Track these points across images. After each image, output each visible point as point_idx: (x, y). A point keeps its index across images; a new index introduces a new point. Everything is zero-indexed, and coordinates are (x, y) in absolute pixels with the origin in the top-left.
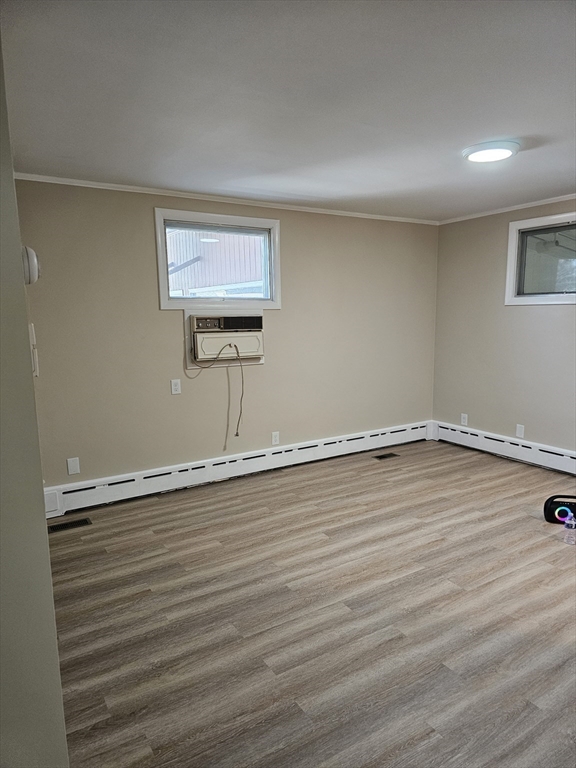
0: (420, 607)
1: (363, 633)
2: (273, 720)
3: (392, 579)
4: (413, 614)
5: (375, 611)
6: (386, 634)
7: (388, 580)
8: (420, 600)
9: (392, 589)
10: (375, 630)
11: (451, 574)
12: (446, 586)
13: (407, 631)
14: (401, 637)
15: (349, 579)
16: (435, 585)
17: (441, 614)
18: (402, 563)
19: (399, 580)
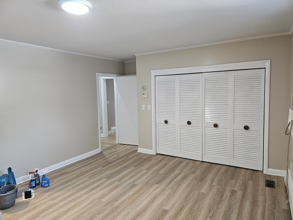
0: (114, 189)
1: (128, 180)
2: (138, 165)
3: (126, 196)
4: (116, 187)
5: (127, 185)
6: (122, 181)
7: (127, 195)
8: (114, 192)
9: (125, 193)
10: (126, 181)
11: (103, 204)
12: (105, 199)
13: (117, 183)
14: (118, 181)
15: (141, 192)
16: (110, 198)
17: (108, 189)
18: (124, 204)
19: (123, 196)
